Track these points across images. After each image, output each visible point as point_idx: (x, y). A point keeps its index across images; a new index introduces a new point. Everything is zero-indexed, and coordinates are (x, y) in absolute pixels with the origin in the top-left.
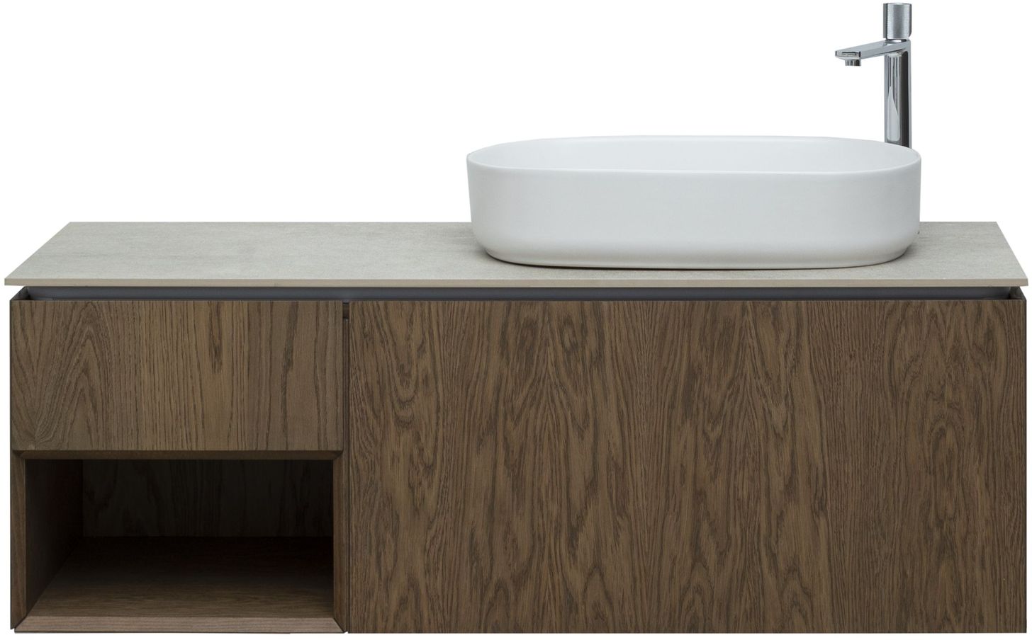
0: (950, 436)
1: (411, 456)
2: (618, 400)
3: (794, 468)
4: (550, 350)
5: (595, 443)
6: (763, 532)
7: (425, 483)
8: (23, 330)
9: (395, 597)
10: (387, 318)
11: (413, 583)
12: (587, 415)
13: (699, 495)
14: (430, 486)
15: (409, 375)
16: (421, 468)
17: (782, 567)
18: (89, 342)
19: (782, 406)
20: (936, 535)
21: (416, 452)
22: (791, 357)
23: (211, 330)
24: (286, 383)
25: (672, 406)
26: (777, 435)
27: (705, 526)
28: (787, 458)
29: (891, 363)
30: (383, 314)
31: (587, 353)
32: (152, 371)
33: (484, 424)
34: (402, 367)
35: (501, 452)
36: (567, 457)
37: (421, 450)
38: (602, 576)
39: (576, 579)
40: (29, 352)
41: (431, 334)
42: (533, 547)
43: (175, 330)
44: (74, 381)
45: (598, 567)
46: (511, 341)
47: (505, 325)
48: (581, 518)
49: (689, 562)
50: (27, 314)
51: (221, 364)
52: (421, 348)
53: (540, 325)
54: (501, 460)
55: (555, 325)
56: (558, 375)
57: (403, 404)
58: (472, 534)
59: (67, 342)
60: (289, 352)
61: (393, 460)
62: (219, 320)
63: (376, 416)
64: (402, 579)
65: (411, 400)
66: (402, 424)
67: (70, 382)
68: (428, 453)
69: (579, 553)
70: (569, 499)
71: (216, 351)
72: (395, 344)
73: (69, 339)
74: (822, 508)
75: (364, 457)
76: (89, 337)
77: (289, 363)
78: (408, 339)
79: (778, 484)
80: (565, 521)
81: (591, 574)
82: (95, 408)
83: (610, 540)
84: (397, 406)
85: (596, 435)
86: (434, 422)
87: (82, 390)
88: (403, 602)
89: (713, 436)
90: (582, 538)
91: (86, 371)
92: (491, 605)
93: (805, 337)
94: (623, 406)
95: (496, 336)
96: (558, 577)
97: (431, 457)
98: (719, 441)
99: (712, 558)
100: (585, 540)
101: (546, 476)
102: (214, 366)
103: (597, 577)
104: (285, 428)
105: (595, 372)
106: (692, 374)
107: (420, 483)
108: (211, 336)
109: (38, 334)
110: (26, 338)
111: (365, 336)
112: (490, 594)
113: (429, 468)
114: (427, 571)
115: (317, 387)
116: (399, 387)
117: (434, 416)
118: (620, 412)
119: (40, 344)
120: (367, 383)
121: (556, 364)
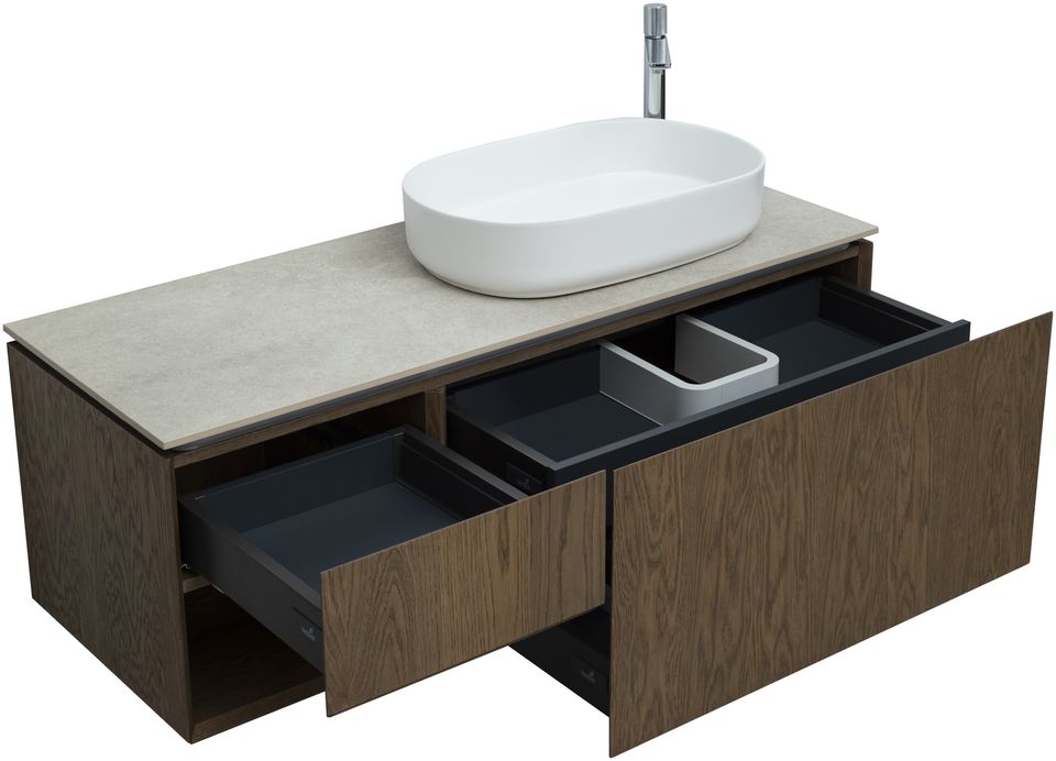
0: (1003, 432)
1: (659, 590)
2: (805, 484)
3: (912, 496)
4: (760, 460)
5: (788, 526)
6: (890, 552)
7: (668, 609)
8: (333, 598)
9: (644, 711)
10: (643, 476)
11: (657, 695)
12: (783, 506)
13: (853, 540)
14: (671, 609)
15: (659, 521)
16: (666, 597)
17: (899, 574)
18: (394, 587)
19: (908, 449)
20: (989, 511)
21: (662, 584)
22: (916, 406)
23: (500, 535)
24: (561, 562)
25: (839, 476)
26: (903, 472)
27: (855, 564)
28: (908, 488)
29: (975, 388)
30: (640, 472)
31: (786, 453)
32: (450, 594)
33: (712, 541)
34: (654, 515)
35: (724, 559)
36: (768, 545)
37: (667, 581)
38: (787, 632)
39: (769, 640)
40: (340, 618)
41: (676, 479)
42: (742, 629)
43: (469, 548)
44: (382, 629)
45: (785, 627)
46: (734, 463)
47: (730, 450)
48: (775, 592)
49: (843, 594)
50: (336, 580)
51: (508, 564)
52: (668, 494)
53: (754, 441)
54: (723, 567)
55: (765, 438)
56: (765, 480)
57: (653, 547)
58: (701, 638)
59: (374, 595)
60: (564, 532)
61: (645, 599)
62: (506, 524)
63: (633, 566)
64: (650, 694)
65: (660, 542)
66: (653, 564)
67: (378, 632)
68: (671, 582)
69: (773, 620)
70: (768, 580)
71: (504, 554)
72: (649, 497)
73: (376, 590)
74: (926, 519)
75: (623, 604)
76: (395, 582)
77: (564, 542)
78: (659, 488)
79: (901, 510)
80: (765, 598)
81: (780, 633)
82: (401, 647)
83: (794, 600)
84: (649, 551)
85: (788, 520)
86: (676, 554)
87: (390, 635)
88: (650, 714)
89: (863, 490)
90: (775, 607)
91: (392, 616)
92: (712, 688)
93: (925, 389)
94: (808, 488)
95: (723, 461)
96: (758, 646)
97: (673, 584)
98: (867, 492)
99: (856, 586)
100: (777, 610)
101: (753, 568)
102: (502, 571)
103: (784, 633)
104: (560, 601)
105: (790, 466)
106: (854, 445)
107: (665, 611)
108: (500, 541)
109: (347, 597)
110: (336, 605)
111: (626, 498)
112: (711, 680)
113: (671, 595)
114: (668, 681)
115: (585, 556)
116: (651, 532)
117: (676, 549)
118: (805, 494)
119: (350, 606)
120: (627, 541)
121: (764, 471)
